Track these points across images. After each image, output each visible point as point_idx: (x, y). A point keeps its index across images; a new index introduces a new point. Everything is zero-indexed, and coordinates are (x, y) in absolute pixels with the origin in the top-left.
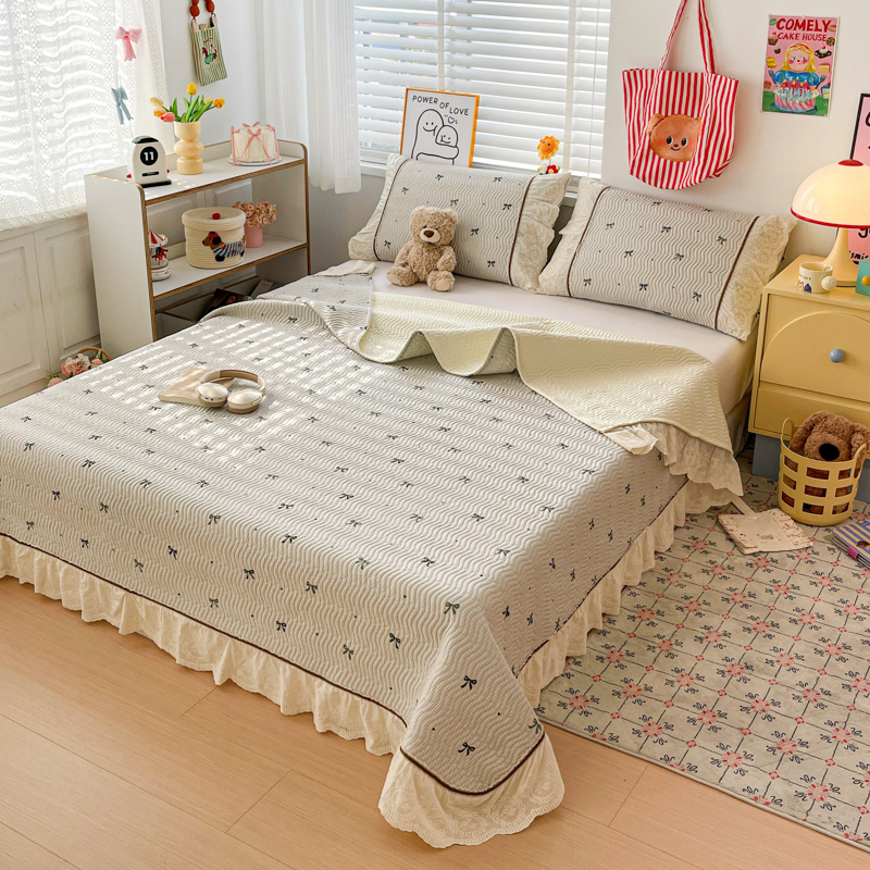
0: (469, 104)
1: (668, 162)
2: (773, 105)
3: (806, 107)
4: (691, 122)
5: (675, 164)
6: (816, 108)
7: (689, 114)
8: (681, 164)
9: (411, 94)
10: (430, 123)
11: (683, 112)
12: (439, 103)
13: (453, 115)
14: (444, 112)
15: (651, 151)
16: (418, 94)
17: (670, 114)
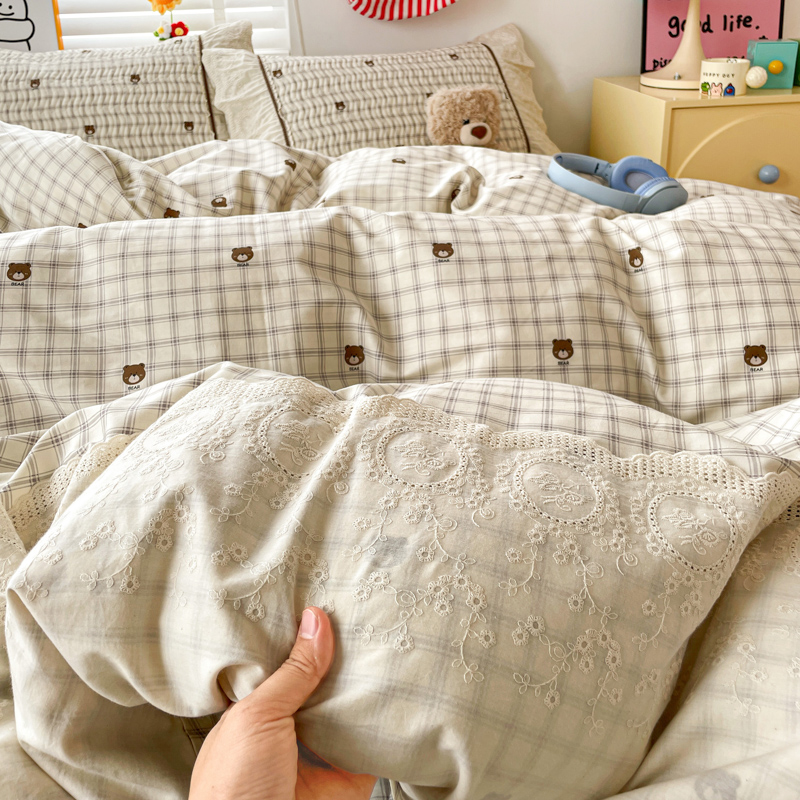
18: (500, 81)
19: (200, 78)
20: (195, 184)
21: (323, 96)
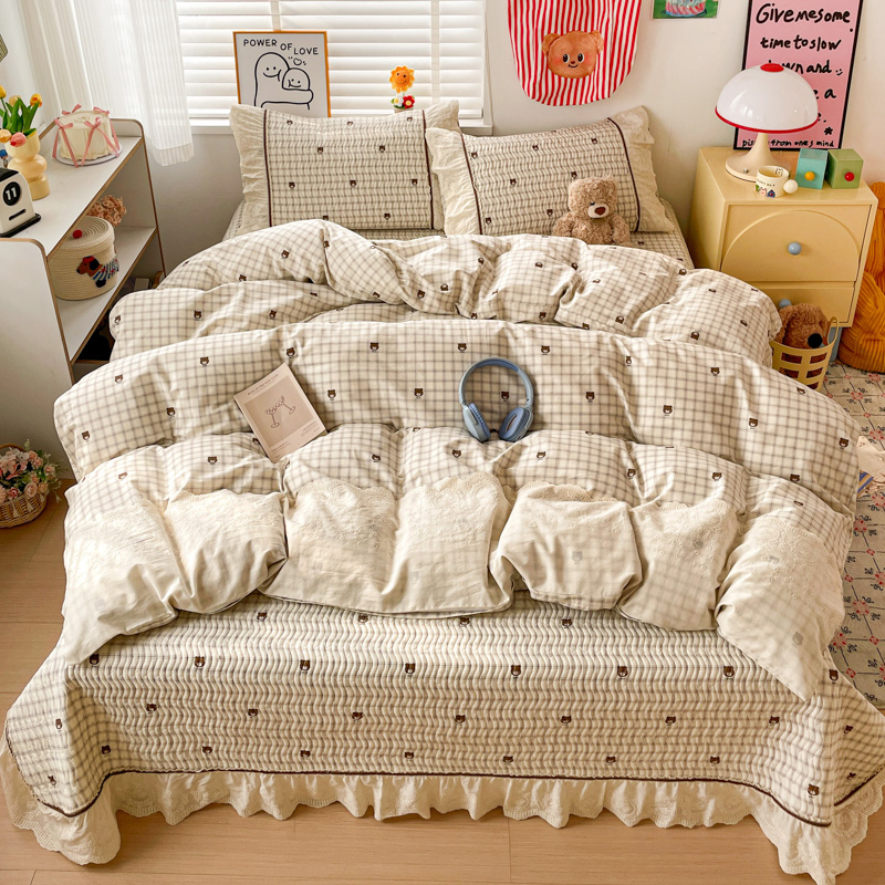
0: (317, 42)
1: (569, 80)
2: (664, 12)
3: (695, 10)
4: (586, 36)
5: (575, 80)
6: (705, 11)
7: (583, 29)
8: (581, 80)
9: (241, 39)
10: (271, 69)
11: (577, 28)
12: (278, 44)
13: (299, 56)
14: (286, 54)
15: (550, 72)
16: (249, 38)
17: (565, 32)
18: (625, 159)
19: (423, 147)
20: (432, 275)
21: (502, 174)
